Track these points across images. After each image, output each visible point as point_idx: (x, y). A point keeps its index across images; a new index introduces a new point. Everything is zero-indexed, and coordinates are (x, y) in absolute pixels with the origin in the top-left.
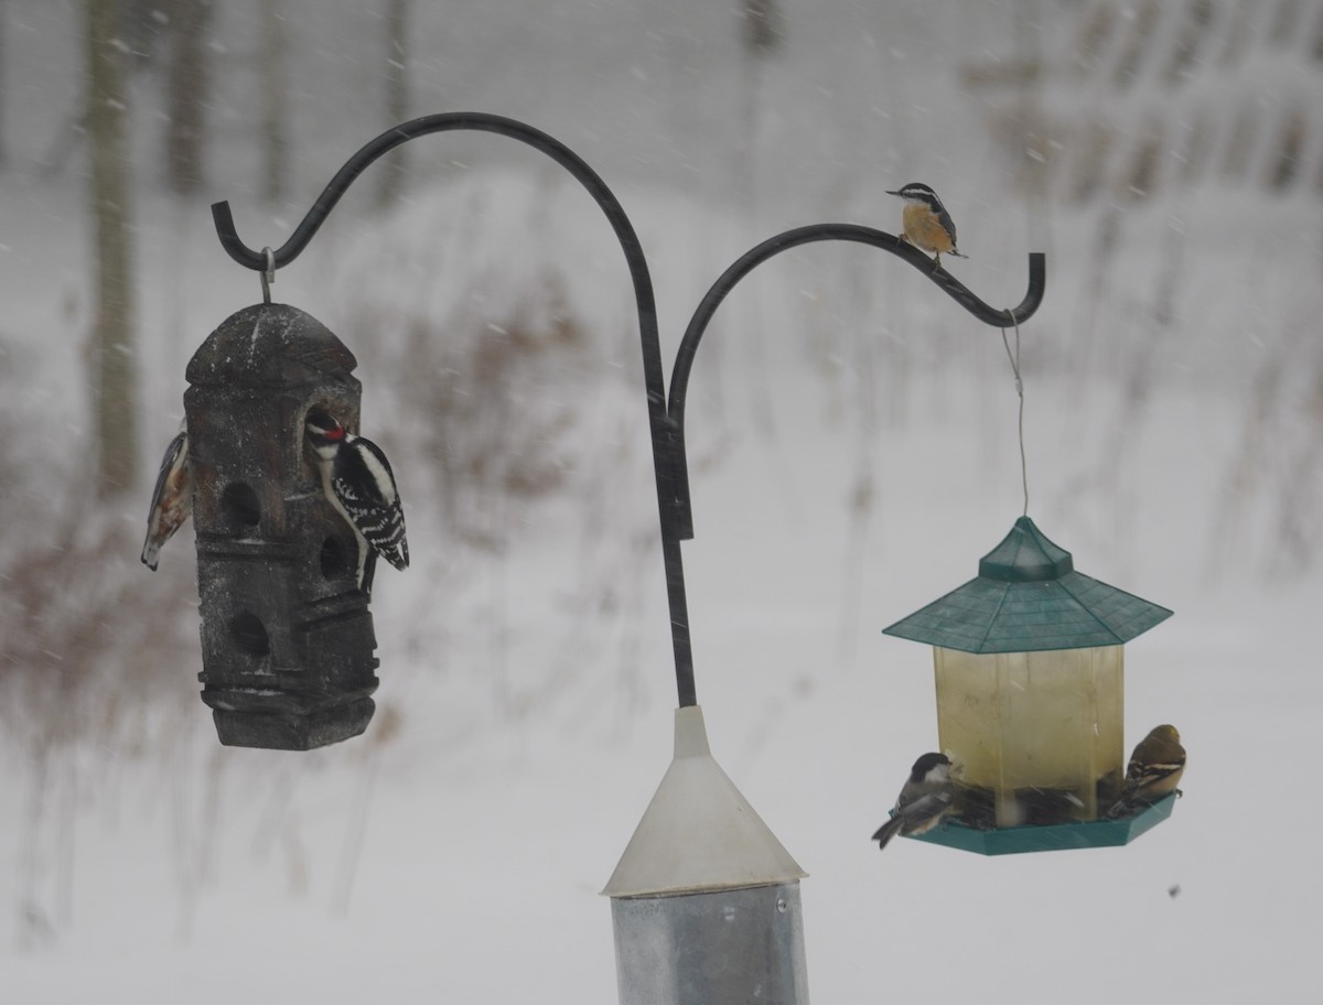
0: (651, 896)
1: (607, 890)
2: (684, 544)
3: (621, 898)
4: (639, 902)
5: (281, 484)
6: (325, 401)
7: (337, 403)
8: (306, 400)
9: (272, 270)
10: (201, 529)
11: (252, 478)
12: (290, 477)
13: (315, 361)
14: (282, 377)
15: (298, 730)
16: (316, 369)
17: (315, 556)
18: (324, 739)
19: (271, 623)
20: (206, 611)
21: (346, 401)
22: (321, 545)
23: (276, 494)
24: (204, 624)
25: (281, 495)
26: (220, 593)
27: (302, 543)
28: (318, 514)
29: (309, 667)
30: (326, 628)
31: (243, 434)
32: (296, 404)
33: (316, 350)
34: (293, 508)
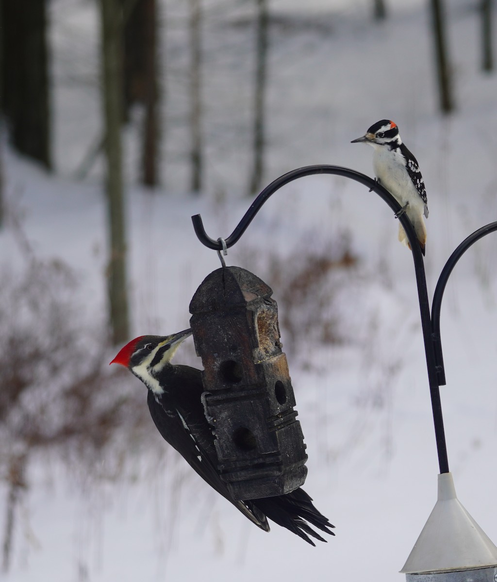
0: (429, 573)
1: (403, 570)
2: (441, 387)
3: (412, 574)
4: (422, 576)
5: (252, 356)
6: (263, 312)
7: (268, 312)
8: (257, 311)
9: (225, 249)
10: (209, 389)
11: (235, 356)
12: (255, 352)
13: (256, 292)
14: (245, 300)
15: (278, 484)
16: (258, 295)
17: (272, 392)
18: (290, 487)
19: (256, 430)
20: (218, 431)
21: (272, 311)
22: (274, 386)
23: (250, 362)
24: (218, 438)
25: (253, 362)
26: (225, 420)
27: (266, 386)
28: (271, 370)
29: (279, 450)
30: (283, 429)
31: (227, 334)
32: (253, 313)
33: (254, 286)
34: (259, 368)
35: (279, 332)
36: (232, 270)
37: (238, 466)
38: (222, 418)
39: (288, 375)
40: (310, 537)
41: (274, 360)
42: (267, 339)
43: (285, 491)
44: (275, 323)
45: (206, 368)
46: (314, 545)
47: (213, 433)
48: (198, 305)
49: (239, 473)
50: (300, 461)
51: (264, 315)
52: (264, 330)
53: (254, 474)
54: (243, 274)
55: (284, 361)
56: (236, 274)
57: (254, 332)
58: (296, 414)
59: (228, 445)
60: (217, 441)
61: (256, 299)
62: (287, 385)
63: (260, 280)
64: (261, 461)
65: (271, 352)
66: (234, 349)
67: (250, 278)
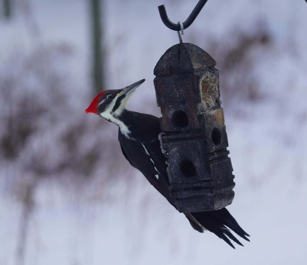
5: (196, 109)
6: (207, 77)
7: (211, 78)
8: (202, 76)
9: (183, 30)
10: (164, 130)
11: (184, 108)
12: (199, 106)
13: (203, 62)
14: (193, 68)
15: (210, 202)
16: (203, 65)
17: (210, 135)
18: (219, 205)
19: (196, 162)
20: (170, 161)
21: (214, 77)
22: (212, 131)
23: (194, 113)
24: (169, 167)
25: (196, 113)
26: (174, 154)
27: (205, 130)
28: (210, 119)
29: (212, 177)
30: (216, 163)
31: (179, 92)
32: (198, 78)
33: (202, 58)
34: (201, 117)
35: (219, 93)
36: (186, 46)
37: (183, 187)
38: (173, 152)
39: (224, 124)
40: (232, 241)
41: (213, 112)
42: (210, 97)
43: (215, 208)
44: (217, 86)
45: (163, 115)
46: (234, 247)
47: (166, 163)
48: (160, 70)
49: (183, 193)
50: (228, 186)
51: (208, 80)
52: (208, 90)
53: (193, 194)
54: (194, 49)
55: (221, 114)
56: (189, 48)
57: (199, 91)
58: (228, 152)
59: (176, 172)
60: (168, 169)
61: (201, 68)
62: (222, 132)
63: (207, 54)
64: (199, 185)
65: (211, 106)
66: (183, 102)
67: (199, 52)
